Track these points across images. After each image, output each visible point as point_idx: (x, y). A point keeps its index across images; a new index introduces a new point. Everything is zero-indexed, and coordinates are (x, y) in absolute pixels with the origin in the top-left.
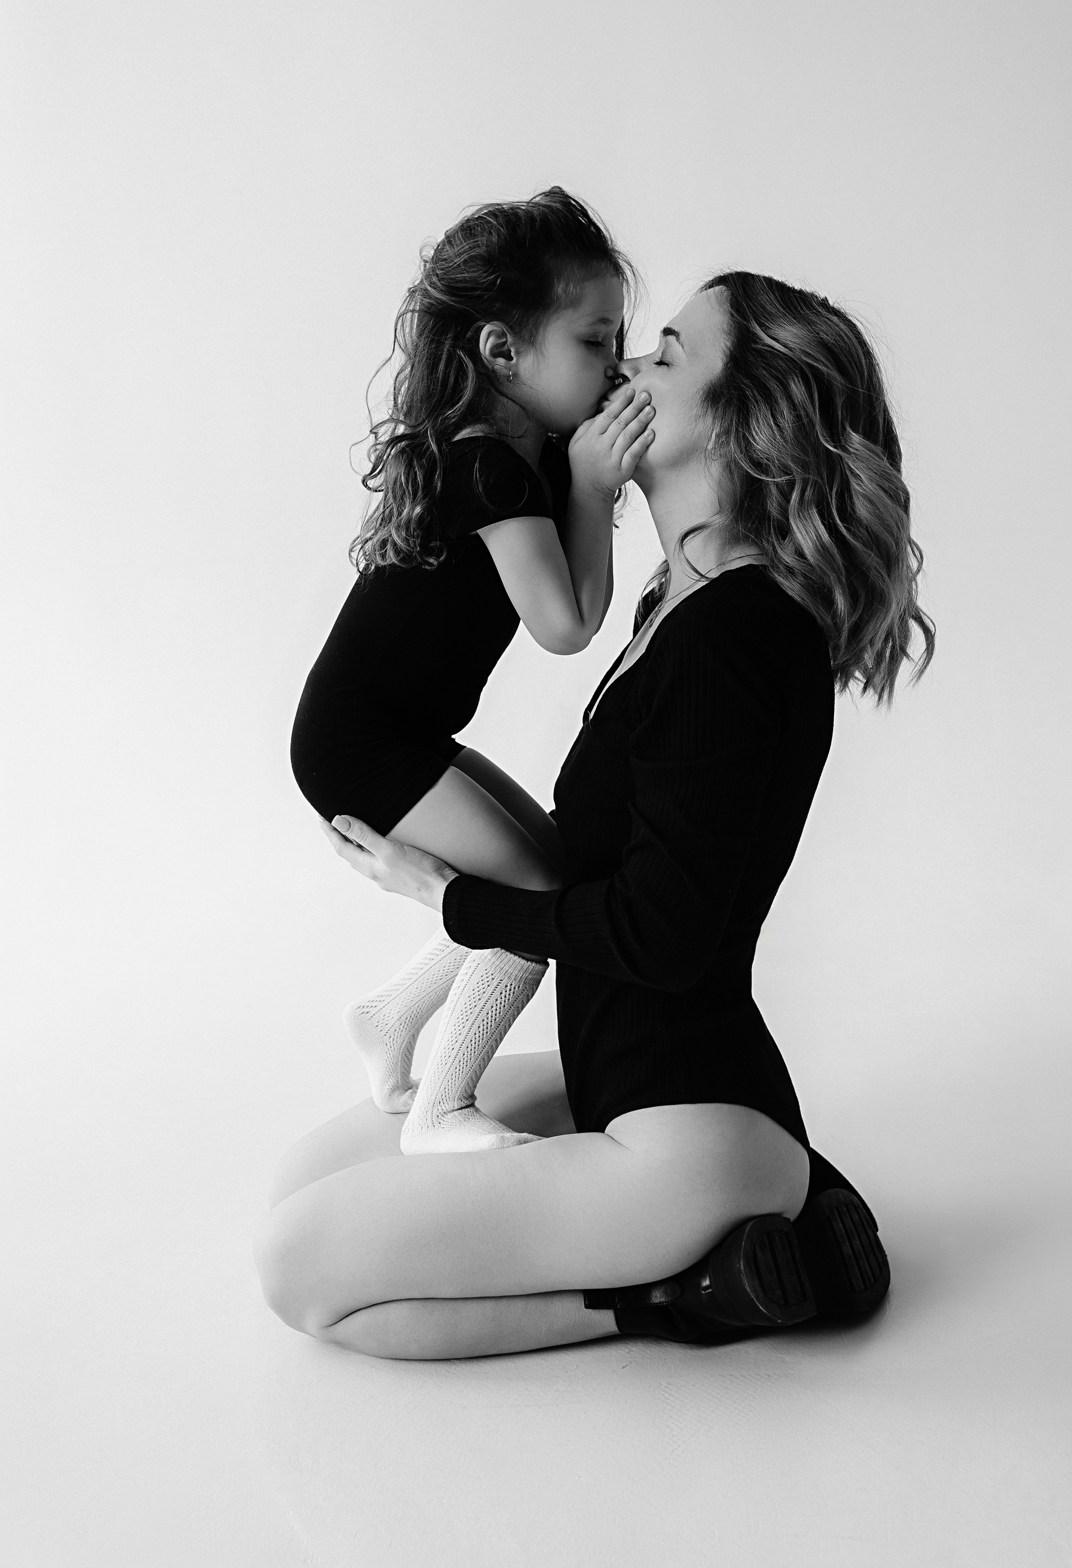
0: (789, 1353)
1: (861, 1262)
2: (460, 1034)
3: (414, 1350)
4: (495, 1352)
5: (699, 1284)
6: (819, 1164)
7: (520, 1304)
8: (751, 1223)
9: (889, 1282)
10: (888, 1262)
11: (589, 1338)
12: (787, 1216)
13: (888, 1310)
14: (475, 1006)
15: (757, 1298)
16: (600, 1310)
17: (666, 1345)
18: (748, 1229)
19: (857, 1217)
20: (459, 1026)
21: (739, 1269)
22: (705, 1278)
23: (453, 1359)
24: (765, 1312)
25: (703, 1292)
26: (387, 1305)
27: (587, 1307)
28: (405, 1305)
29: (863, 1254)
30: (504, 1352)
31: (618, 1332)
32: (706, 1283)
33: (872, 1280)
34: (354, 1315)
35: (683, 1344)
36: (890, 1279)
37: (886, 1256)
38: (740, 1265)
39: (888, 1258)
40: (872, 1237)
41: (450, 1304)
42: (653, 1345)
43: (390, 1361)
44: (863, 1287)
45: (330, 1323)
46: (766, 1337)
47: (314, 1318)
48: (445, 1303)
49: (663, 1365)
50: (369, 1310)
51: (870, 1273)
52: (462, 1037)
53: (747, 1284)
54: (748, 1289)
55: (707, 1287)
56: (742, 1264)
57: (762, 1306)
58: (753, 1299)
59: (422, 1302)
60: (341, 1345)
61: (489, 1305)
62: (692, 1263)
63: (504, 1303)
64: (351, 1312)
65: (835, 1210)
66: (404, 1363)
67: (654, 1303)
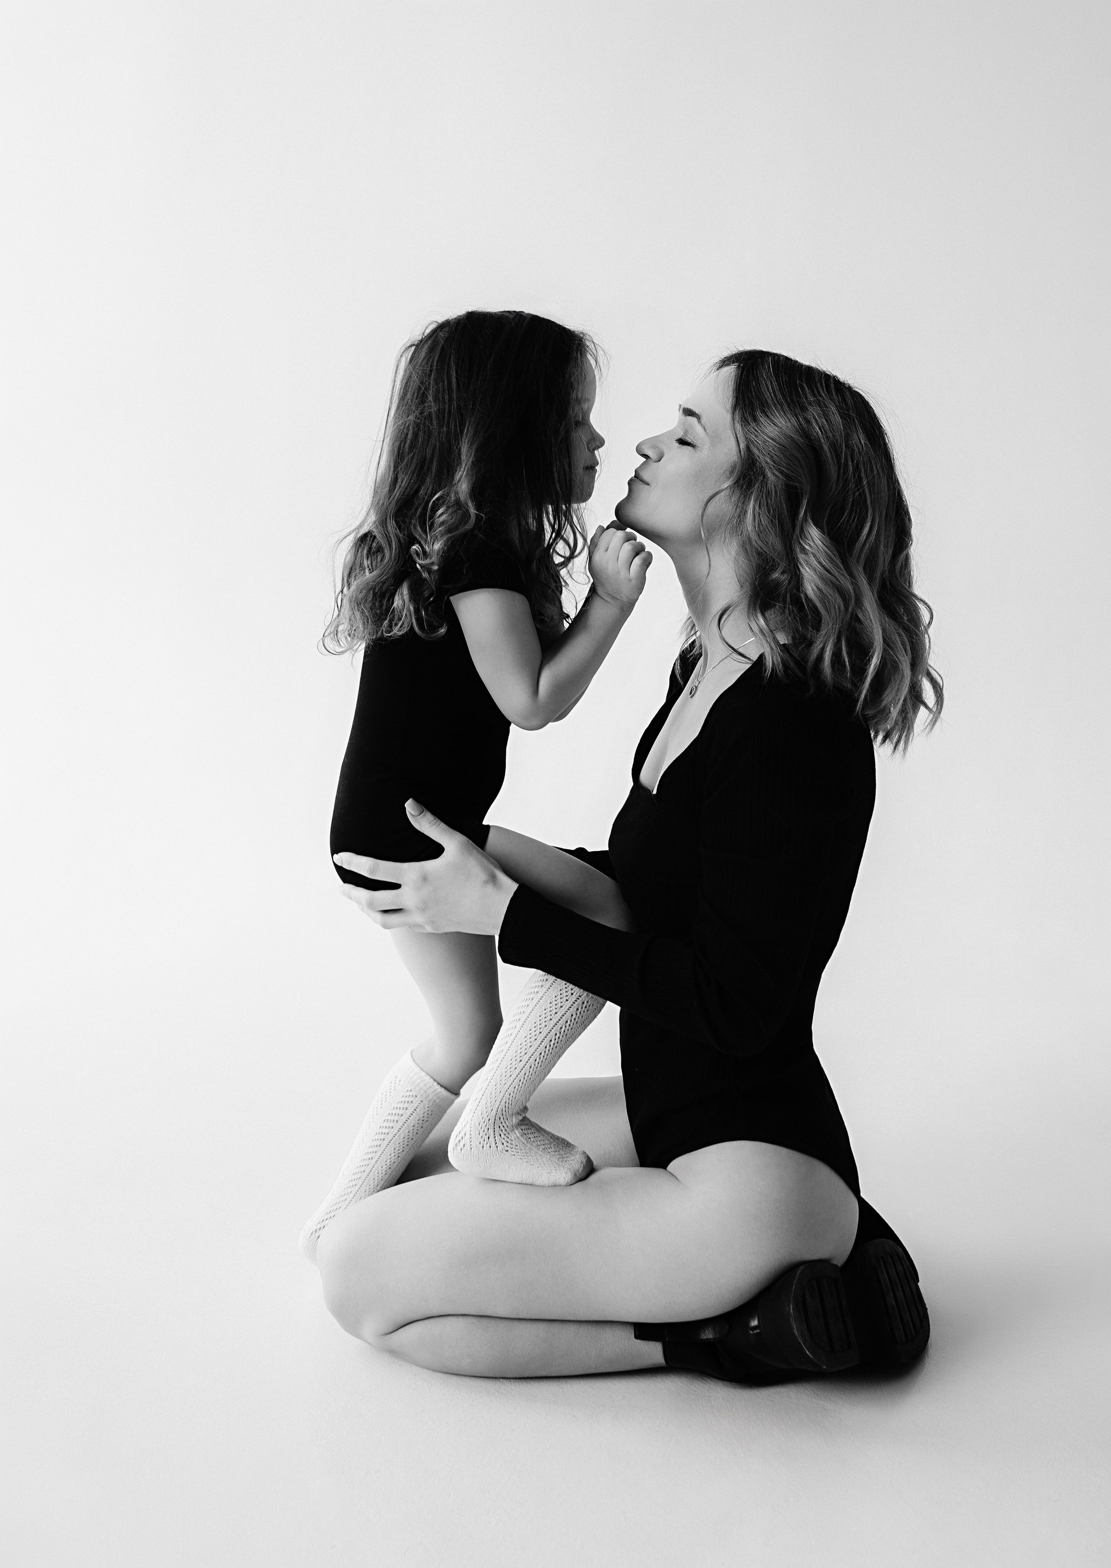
0: (830, 1400)
1: (903, 1313)
2: (531, 1046)
3: (465, 1365)
4: (544, 1374)
5: (748, 1323)
6: (867, 1213)
7: (572, 1329)
8: (802, 1268)
9: (929, 1336)
10: (928, 1315)
11: (636, 1368)
12: (836, 1263)
13: (927, 1364)
14: (551, 1020)
15: (805, 1343)
16: (649, 1342)
17: (710, 1382)
18: (798, 1273)
19: (901, 1268)
20: (530, 1038)
21: (789, 1312)
22: (753, 1318)
23: (503, 1378)
24: (811, 1356)
25: (751, 1332)
26: (444, 1319)
27: (636, 1337)
28: (461, 1319)
29: (906, 1307)
30: (553, 1375)
31: (665, 1365)
32: (755, 1323)
33: (914, 1332)
34: (411, 1325)
35: (726, 1382)
36: (929, 1333)
37: (927, 1309)
38: (790, 1308)
39: (929, 1311)
40: (914, 1290)
41: (504, 1323)
42: (698, 1382)
43: (441, 1375)
44: (904, 1339)
45: (386, 1331)
46: (809, 1383)
47: (371, 1326)
48: (499, 1321)
49: (707, 1403)
50: (426, 1321)
51: (911, 1325)
52: (532, 1050)
53: (795, 1328)
54: (796, 1333)
55: (755, 1328)
56: (791, 1307)
57: (808, 1351)
58: (800, 1342)
59: (479, 1319)
60: (394, 1353)
61: (542, 1326)
62: (742, 1303)
63: (556, 1327)
64: (408, 1322)
65: (881, 1260)
66: (455, 1378)
67: (702, 1339)
